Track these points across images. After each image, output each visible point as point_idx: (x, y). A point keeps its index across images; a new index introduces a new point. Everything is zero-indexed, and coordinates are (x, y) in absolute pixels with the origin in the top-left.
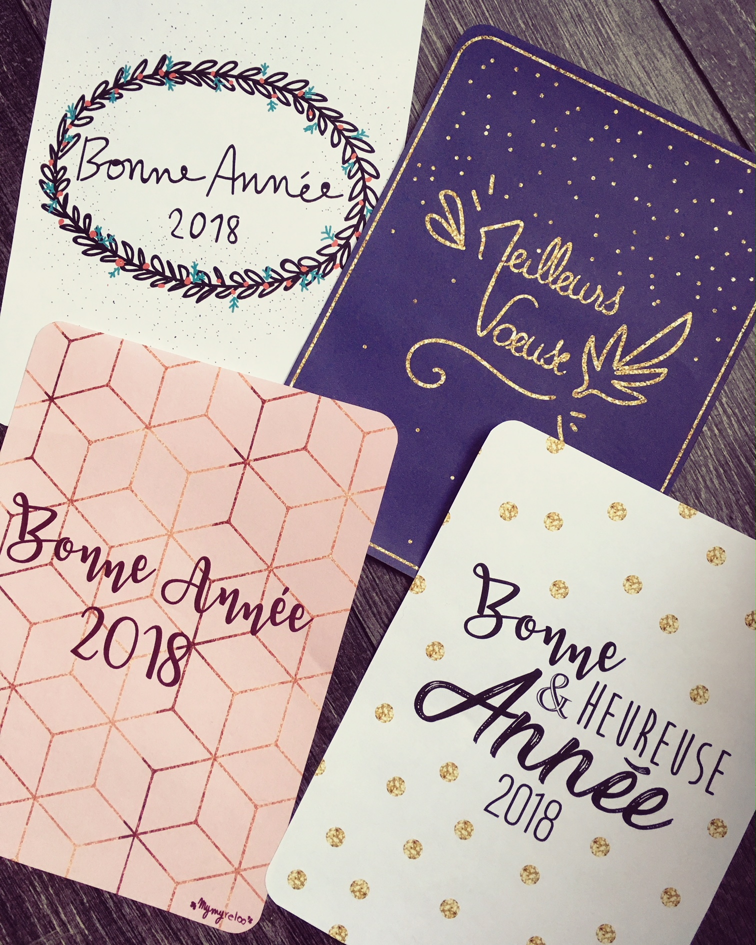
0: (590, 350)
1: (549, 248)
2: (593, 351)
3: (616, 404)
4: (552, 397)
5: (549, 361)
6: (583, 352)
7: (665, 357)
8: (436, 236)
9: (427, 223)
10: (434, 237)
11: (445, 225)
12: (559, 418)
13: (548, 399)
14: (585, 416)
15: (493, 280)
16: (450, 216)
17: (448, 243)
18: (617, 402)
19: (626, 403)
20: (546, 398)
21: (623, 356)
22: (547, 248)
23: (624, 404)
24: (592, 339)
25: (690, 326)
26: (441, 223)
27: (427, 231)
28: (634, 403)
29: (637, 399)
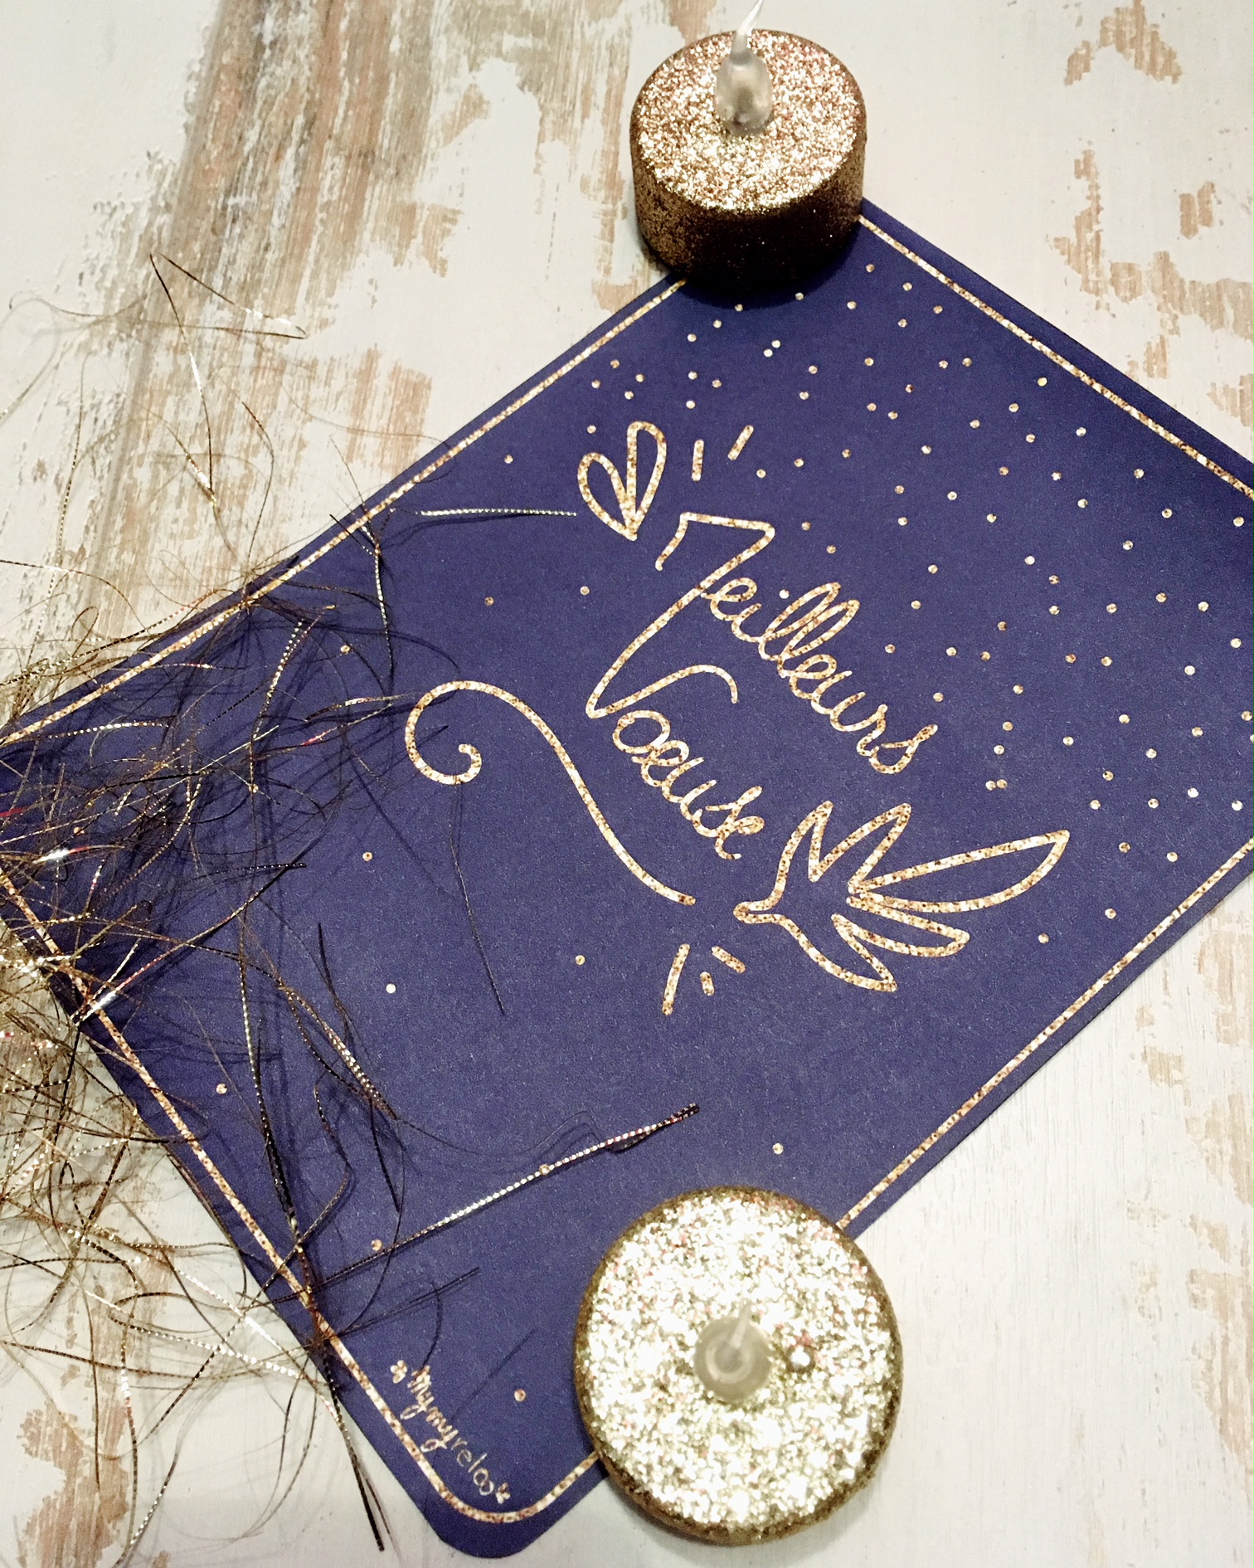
0: (810, 832)
1: (808, 597)
2: (817, 835)
3: (822, 970)
4: (688, 898)
5: (711, 821)
6: (795, 829)
7: (974, 908)
8: (588, 497)
9: (581, 467)
10: (585, 497)
11: (616, 482)
12: (684, 951)
13: (677, 900)
14: (743, 969)
15: (666, 617)
16: (632, 470)
17: (605, 518)
18: (828, 966)
19: (848, 976)
20: (674, 896)
21: (880, 869)
22: (802, 595)
23: (842, 976)
24: (826, 808)
25: (1054, 861)
26: (608, 477)
27: (576, 482)
28: (865, 983)
29: (876, 976)
